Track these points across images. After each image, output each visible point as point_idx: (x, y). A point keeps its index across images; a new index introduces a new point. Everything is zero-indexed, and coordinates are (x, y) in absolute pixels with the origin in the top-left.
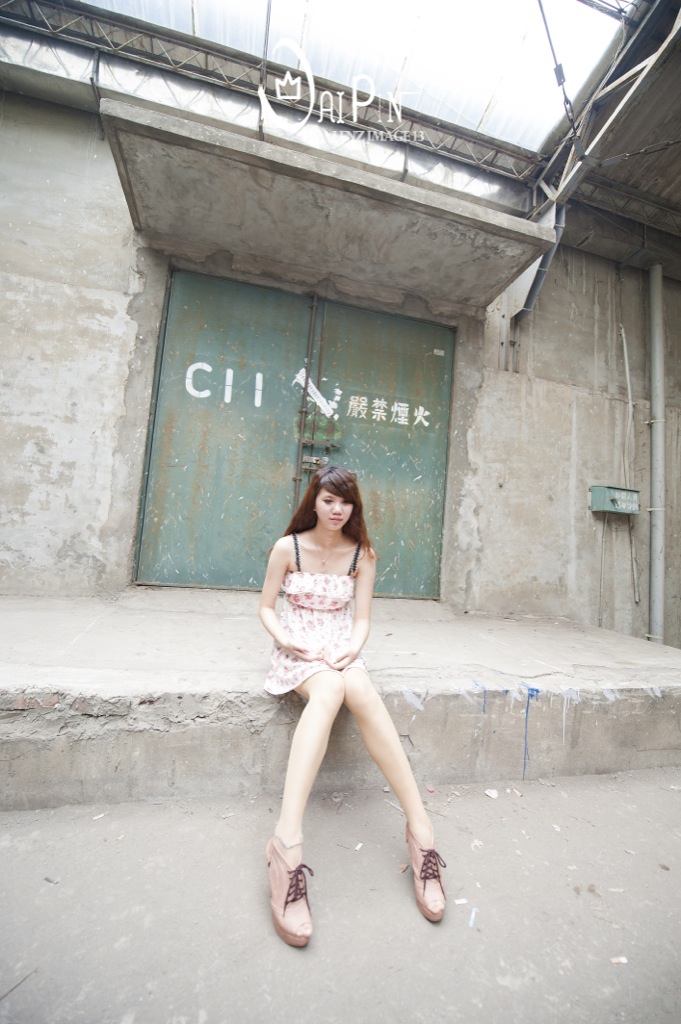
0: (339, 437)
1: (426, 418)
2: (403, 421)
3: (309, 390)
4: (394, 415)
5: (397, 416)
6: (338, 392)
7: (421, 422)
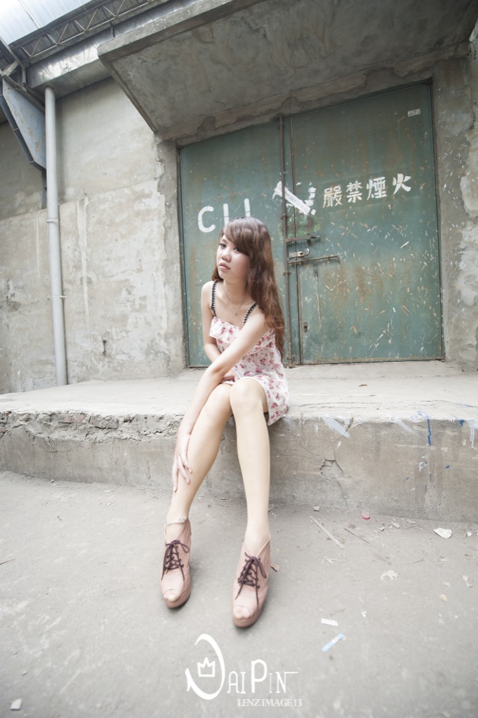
0: (319, 228)
1: (407, 184)
2: (381, 194)
3: (287, 198)
4: (370, 192)
5: (373, 191)
6: (312, 190)
7: (401, 189)
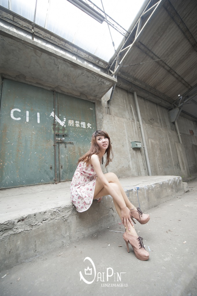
0: (67, 132)
1: (90, 126)
2: (84, 127)
3: (56, 118)
5: (82, 126)
6: (65, 119)
7: (89, 127)
